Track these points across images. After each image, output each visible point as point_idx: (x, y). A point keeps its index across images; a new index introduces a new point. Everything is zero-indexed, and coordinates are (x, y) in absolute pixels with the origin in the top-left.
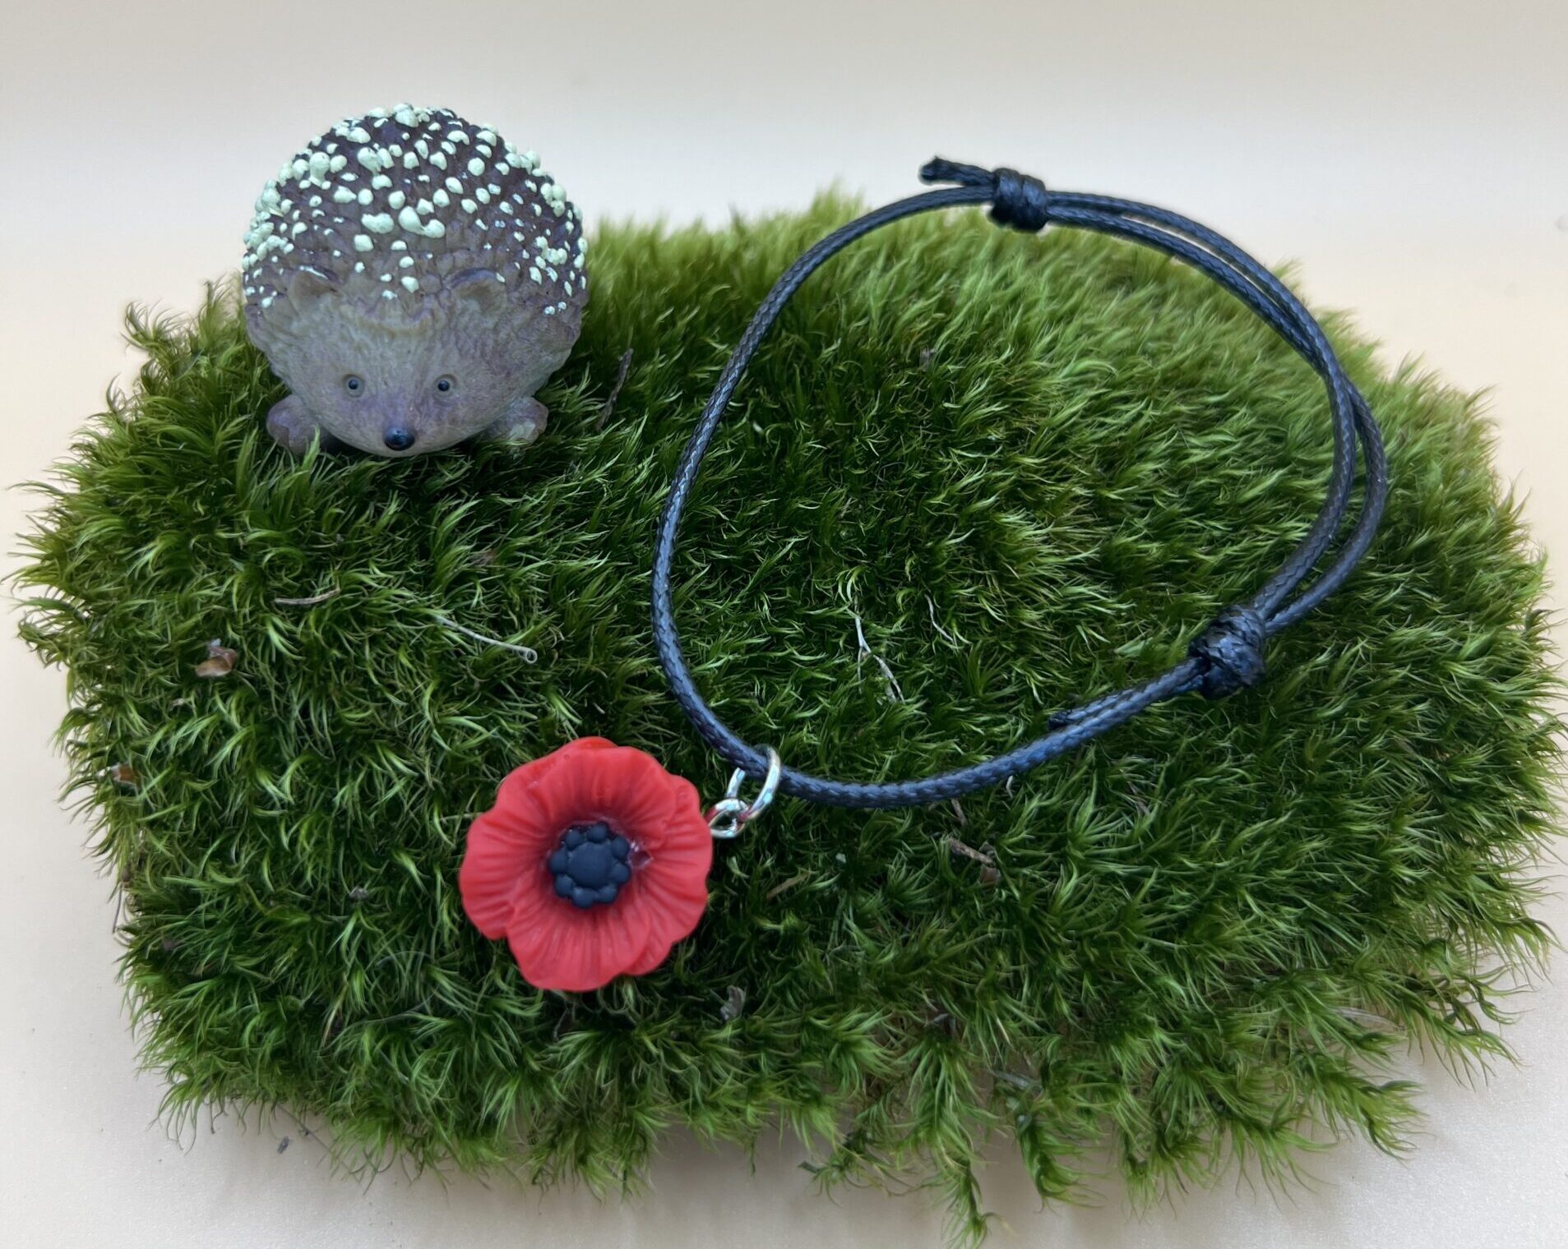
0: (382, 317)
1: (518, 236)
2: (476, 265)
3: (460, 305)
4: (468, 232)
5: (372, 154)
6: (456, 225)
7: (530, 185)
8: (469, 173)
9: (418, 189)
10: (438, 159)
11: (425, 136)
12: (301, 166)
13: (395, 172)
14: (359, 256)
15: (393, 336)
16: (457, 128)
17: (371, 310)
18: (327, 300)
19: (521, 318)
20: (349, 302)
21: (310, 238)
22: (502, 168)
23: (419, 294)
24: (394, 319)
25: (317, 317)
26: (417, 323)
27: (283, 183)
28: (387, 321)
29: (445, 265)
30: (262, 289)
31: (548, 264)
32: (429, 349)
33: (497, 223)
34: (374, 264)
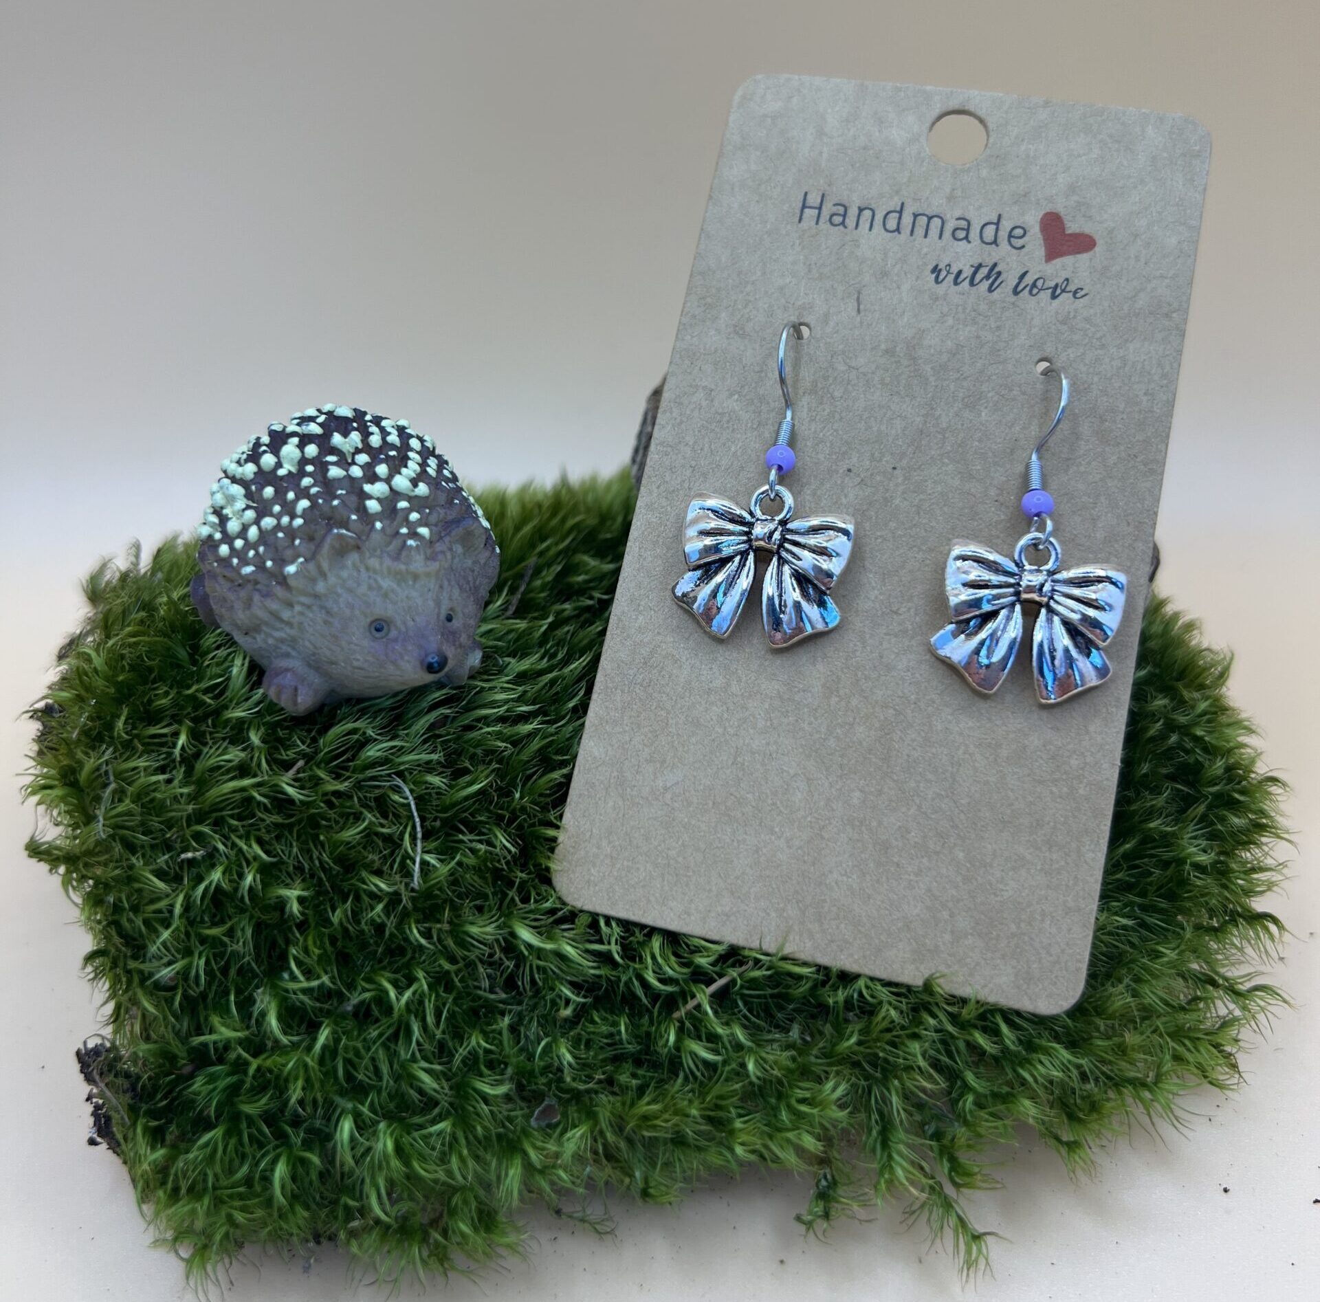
2: (450, 517)
3: (453, 547)
4: (437, 491)
5: (343, 439)
6: (433, 486)
8: (414, 449)
9: (393, 461)
10: (392, 439)
11: (370, 424)
12: (268, 459)
13: (369, 450)
17: (398, 557)
20: (373, 556)
23: (431, 540)
26: (434, 565)
29: (434, 518)
32: (441, 587)
34: (390, 522)
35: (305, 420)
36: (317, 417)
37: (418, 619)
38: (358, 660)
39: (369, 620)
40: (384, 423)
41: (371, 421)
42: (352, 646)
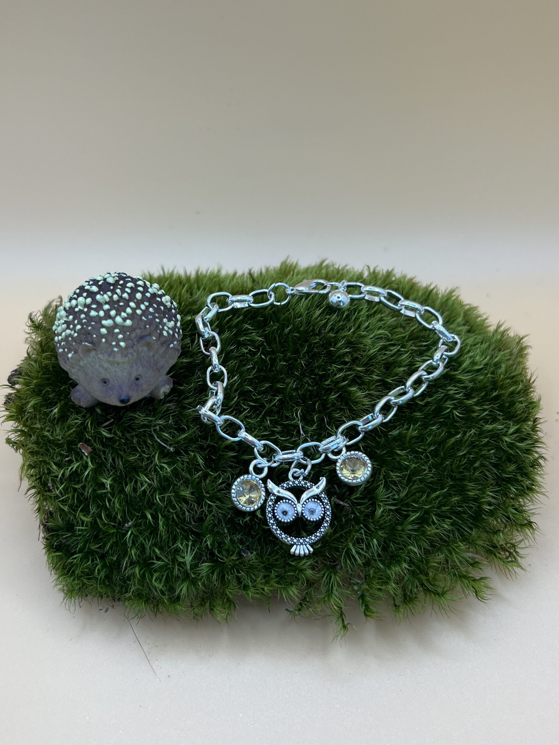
0: (114, 357)
1: (157, 320)
2: (144, 334)
3: (140, 349)
4: (140, 322)
5: (101, 297)
6: (136, 320)
7: (158, 299)
8: (137, 299)
9: (120, 308)
10: (125, 295)
11: (119, 287)
12: (74, 302)
13: (111, 302)
14: (103, 336)
15: (118, 364)
16: (129, 282)
17: (109, 355)
18: (93, 353)
19: (162, 350)
20: (101, 353)
21: (83, 330)
22: (148, 295)
23: (126, 347)
24: (119, 358)
25: (90, 360)
26: (127, 359)
27: (67, 309)
28: (116, 359)
29: (133, 335)
30: (66, 350)
31: (169, 328)
32: (132, 367)
33: (150, 317)
34: (108, 338)
37: (119, 380)
39: (100, 379)
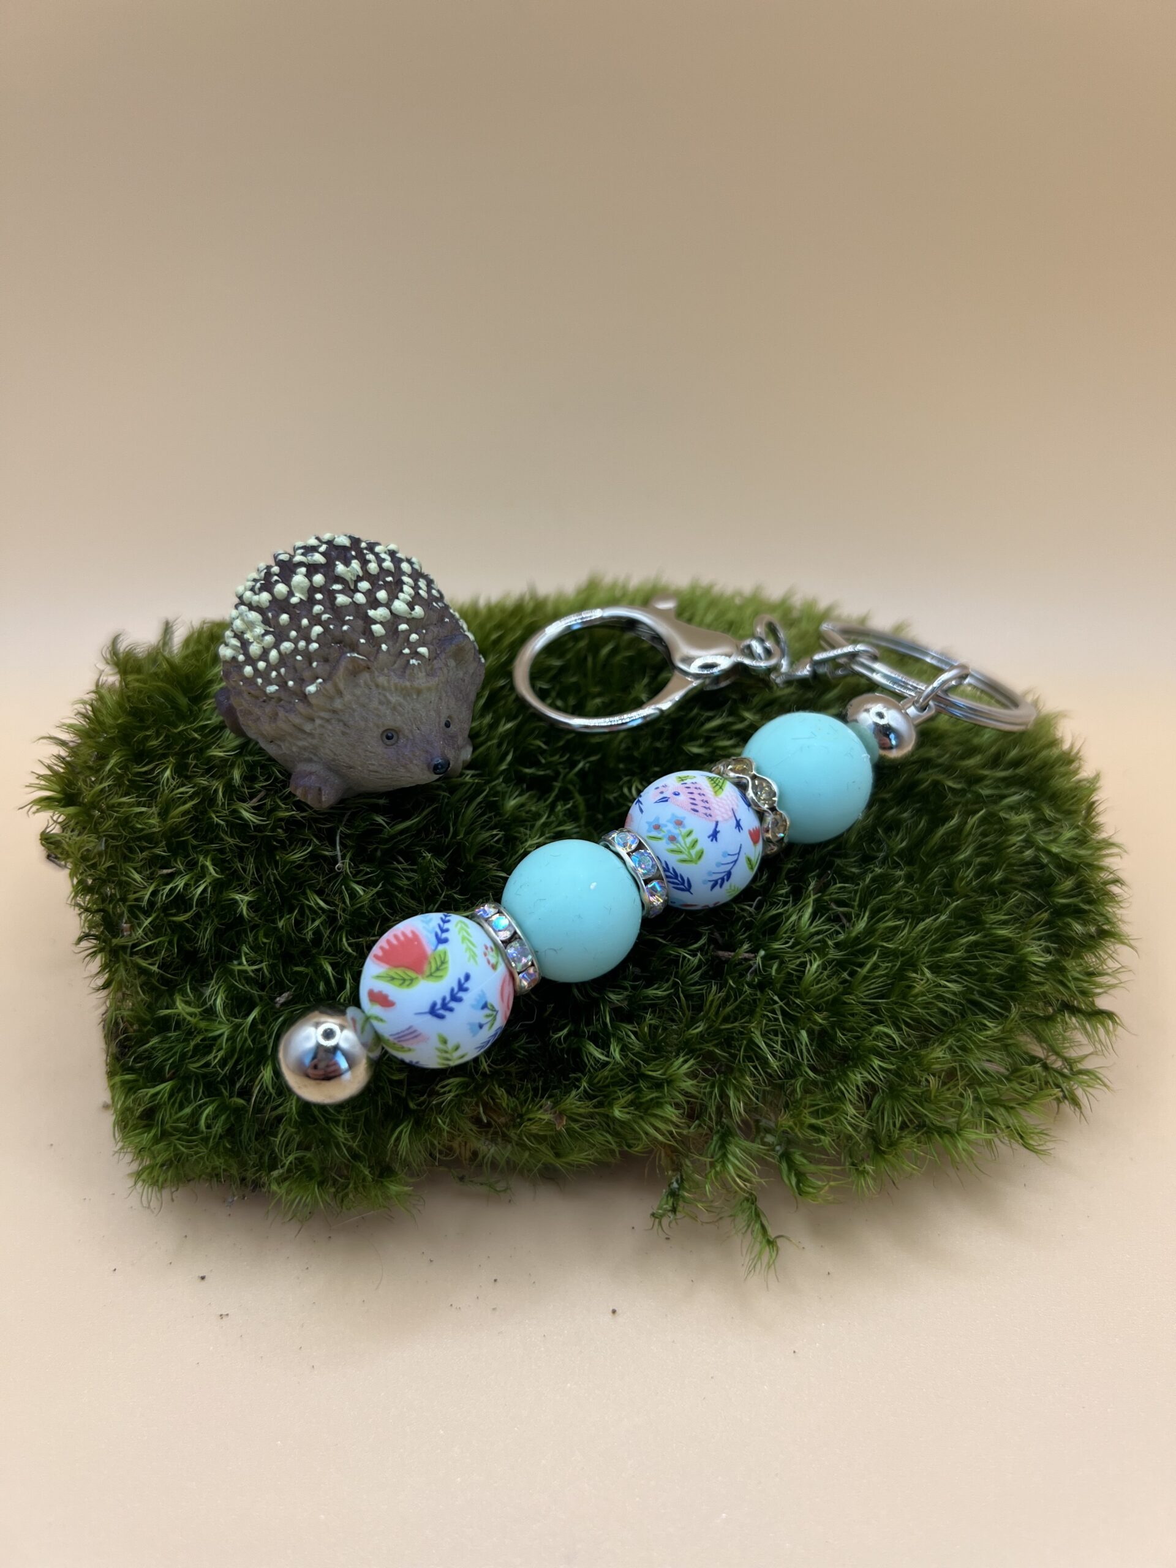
0: (413, 679)
2: (442, 635)
3: (448, 663)
5: (346, 568)
9: (391, 587)
11: (366, 551)
12: (281, 588)
14: (380, 639)
17: (401, 676)
20: (382, 675)
21: (331, 635)
23: (429, 658)
26: (434, 680)
29: (432, 636)
32: (440, 698)
34: (392, 643)
35: (309, 550)
36: (319, 546)
37: (423, 728)
38: (374, 765)
39: (381, 730)
40: (378, 549)
41: (366, 549)
42: (368, 753)
